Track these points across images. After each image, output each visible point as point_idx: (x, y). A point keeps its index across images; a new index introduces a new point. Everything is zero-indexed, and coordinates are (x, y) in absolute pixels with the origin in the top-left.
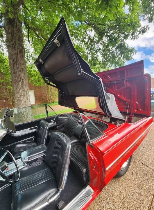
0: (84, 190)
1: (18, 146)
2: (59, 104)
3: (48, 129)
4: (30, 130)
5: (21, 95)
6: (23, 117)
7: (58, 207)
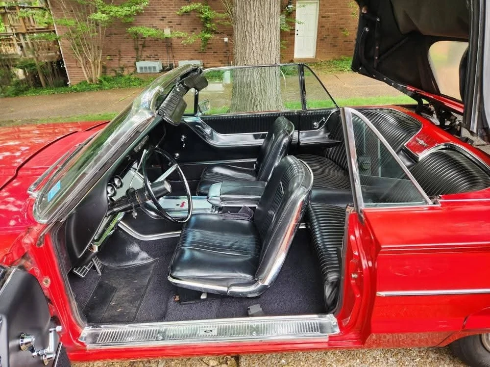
0: (315, 316)
1: (218, 170)
2: (355, 68)
3: (284, 145)
4: (256, 137)
5: (253, 23)
6: (251, 101)
7: (249, 311)
